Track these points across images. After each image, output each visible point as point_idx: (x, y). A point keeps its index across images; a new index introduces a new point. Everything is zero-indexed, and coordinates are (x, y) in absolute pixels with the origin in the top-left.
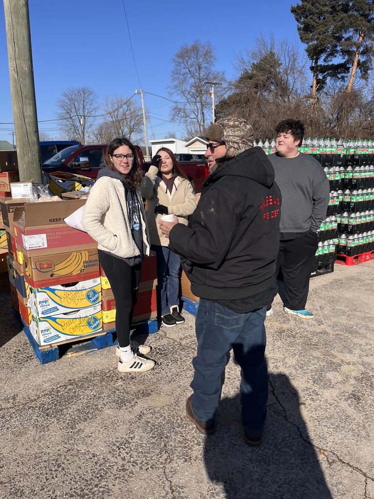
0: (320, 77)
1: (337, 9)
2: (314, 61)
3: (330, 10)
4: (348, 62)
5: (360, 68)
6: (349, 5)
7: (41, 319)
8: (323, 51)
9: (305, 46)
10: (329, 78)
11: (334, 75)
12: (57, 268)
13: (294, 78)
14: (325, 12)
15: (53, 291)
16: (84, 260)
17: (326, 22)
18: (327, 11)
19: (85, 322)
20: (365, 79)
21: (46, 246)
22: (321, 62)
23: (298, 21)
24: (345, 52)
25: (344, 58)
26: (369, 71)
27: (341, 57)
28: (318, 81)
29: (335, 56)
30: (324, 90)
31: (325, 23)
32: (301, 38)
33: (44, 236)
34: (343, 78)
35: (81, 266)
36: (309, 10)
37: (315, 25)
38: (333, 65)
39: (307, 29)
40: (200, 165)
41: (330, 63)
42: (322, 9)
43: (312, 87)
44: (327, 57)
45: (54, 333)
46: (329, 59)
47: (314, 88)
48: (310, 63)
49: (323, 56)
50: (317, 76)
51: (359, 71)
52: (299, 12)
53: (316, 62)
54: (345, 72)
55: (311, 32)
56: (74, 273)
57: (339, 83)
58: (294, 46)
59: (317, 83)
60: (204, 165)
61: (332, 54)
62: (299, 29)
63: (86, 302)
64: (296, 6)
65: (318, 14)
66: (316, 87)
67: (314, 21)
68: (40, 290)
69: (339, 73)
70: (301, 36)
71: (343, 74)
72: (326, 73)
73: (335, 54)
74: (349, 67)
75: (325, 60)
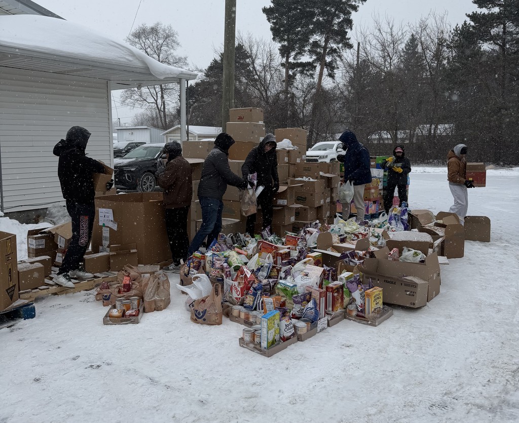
0: (291, 73)
2: (285, 58)
4: (314, 61)
5: (327, 67)
8: (292, 50)
9: (279, 45)
10: (298, 74)
11: (302, 72)
22: (291, 60)
23: (269, 21)
24: (312, 52)
25: (311, 58)
26: (335, 71)
27: (308, 57)
29: (303, 55)
34: (312, 75)
38: (301, 63)
41: (299, 61)
44: (296, 55)
46: (298, 57)
49: (293, 54)
50: (288, 72)
53: (287, 59)
54: (312, 70)
61: (300, 53)
62: (272, 29)
64: (268, 7)
69: (307, 70)
70: (274, 35)
71: (311, 72)
72: (295, 70)
73: (303, 53)
74: (316, 66)
75: (294, 59)
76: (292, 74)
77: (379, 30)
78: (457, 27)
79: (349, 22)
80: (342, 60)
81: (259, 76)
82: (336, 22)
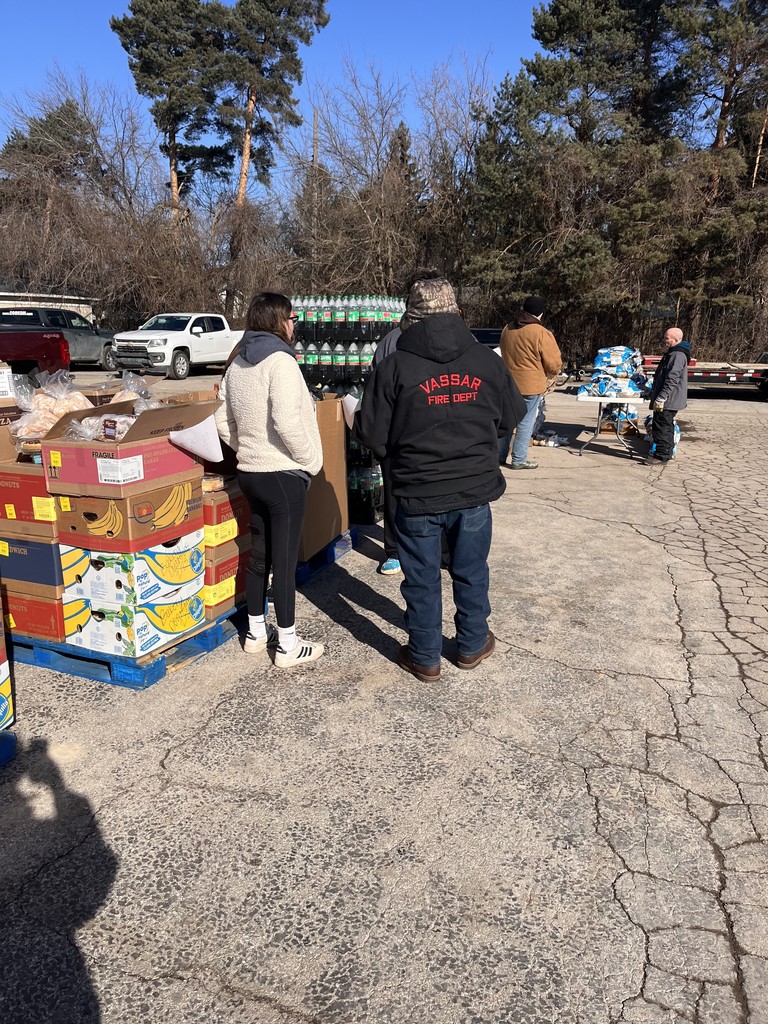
0: (182, 168)
1: (205, 40)
2: (168, 135)
3: (191, 38)
4: (229, 146)
5: (254, 162)
6: (222, 36)
7: (138, 609)
8: (181, 117)
9: (150, 103)
10: (198, 172)
11: (206, 168)
12: (159, 513)
13: (137, 163)
14: (180, 42)
15: (152, 555)
16: (186, 499)
17: (184, 61)
18: (185, 41)
19: (186, 611)
20: (265, 183)
21: (142, 477)
22: (180, 139)
23: (127, 49)
24: (223, 126)
25: (221, 138)
26: (271, 170)
27: (216, 135)
28: (181, 177)
29: (205, 131)
30: (191, 194)
31: (184, 63)
32: (139, 85)
33: (140, 458)
34: (225, 175)
35: (184, 511)
36: (150, 33)
37: (165, 65)
38: (202, 147)
39: (146, 69)
40: (49, 336)
41: (198, 144)
42: (175, 35)
43: (169, 185)
44: (190, 131)
45: (153, 631)
46: (194, 134)
47: (175, 189)
48: (161, 138)
49: (183, 127)
50: (176, 165)
51: (252, 165)
52: (129, 31)
53: (172, 138)
54: (224, 164)
55: (157, 76)
56: (178, 523)
57: (218, 185)
58: (129, 98)
59: (180, 180)
60: (58, 336)
61: (200, 125)
62: (132, 67)
63: (190, 573)
64: (121, 19)
65: (167, 42)
66: (179, 186)
67: (161, 55)
68: (138, 556)
69: (216, 165)
70: (137, 80)
71: (223, 169)
72: (191, 162)
73: (205, 127)
74: (234, 157)
75: (187, 136)
76: (184, 171)
77: (354, 81)
78: (508, 78)
79: (294, 66)
80: (281, 149)
81: (111, 166)
82: (268, 66)
